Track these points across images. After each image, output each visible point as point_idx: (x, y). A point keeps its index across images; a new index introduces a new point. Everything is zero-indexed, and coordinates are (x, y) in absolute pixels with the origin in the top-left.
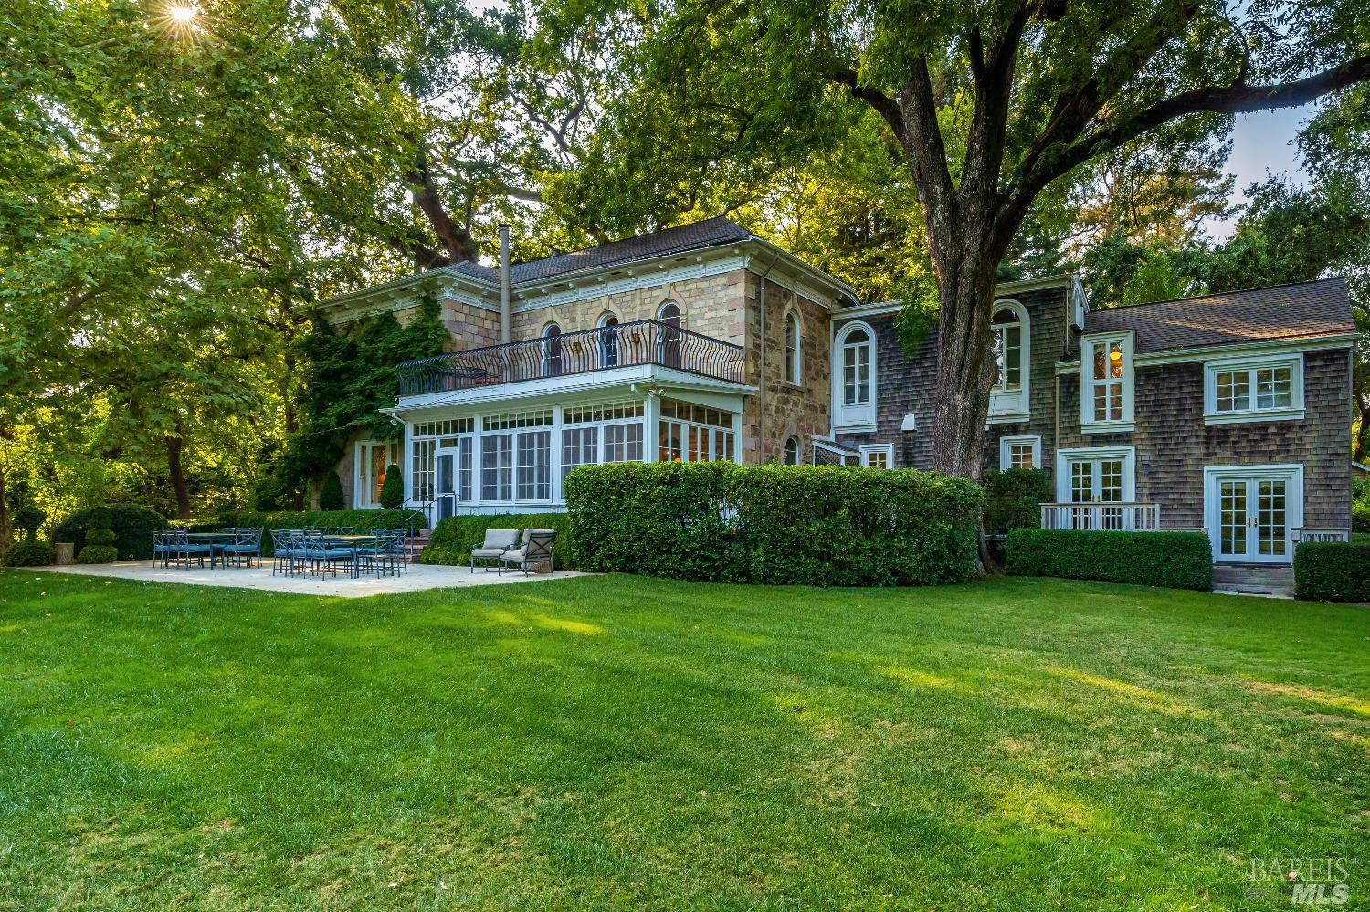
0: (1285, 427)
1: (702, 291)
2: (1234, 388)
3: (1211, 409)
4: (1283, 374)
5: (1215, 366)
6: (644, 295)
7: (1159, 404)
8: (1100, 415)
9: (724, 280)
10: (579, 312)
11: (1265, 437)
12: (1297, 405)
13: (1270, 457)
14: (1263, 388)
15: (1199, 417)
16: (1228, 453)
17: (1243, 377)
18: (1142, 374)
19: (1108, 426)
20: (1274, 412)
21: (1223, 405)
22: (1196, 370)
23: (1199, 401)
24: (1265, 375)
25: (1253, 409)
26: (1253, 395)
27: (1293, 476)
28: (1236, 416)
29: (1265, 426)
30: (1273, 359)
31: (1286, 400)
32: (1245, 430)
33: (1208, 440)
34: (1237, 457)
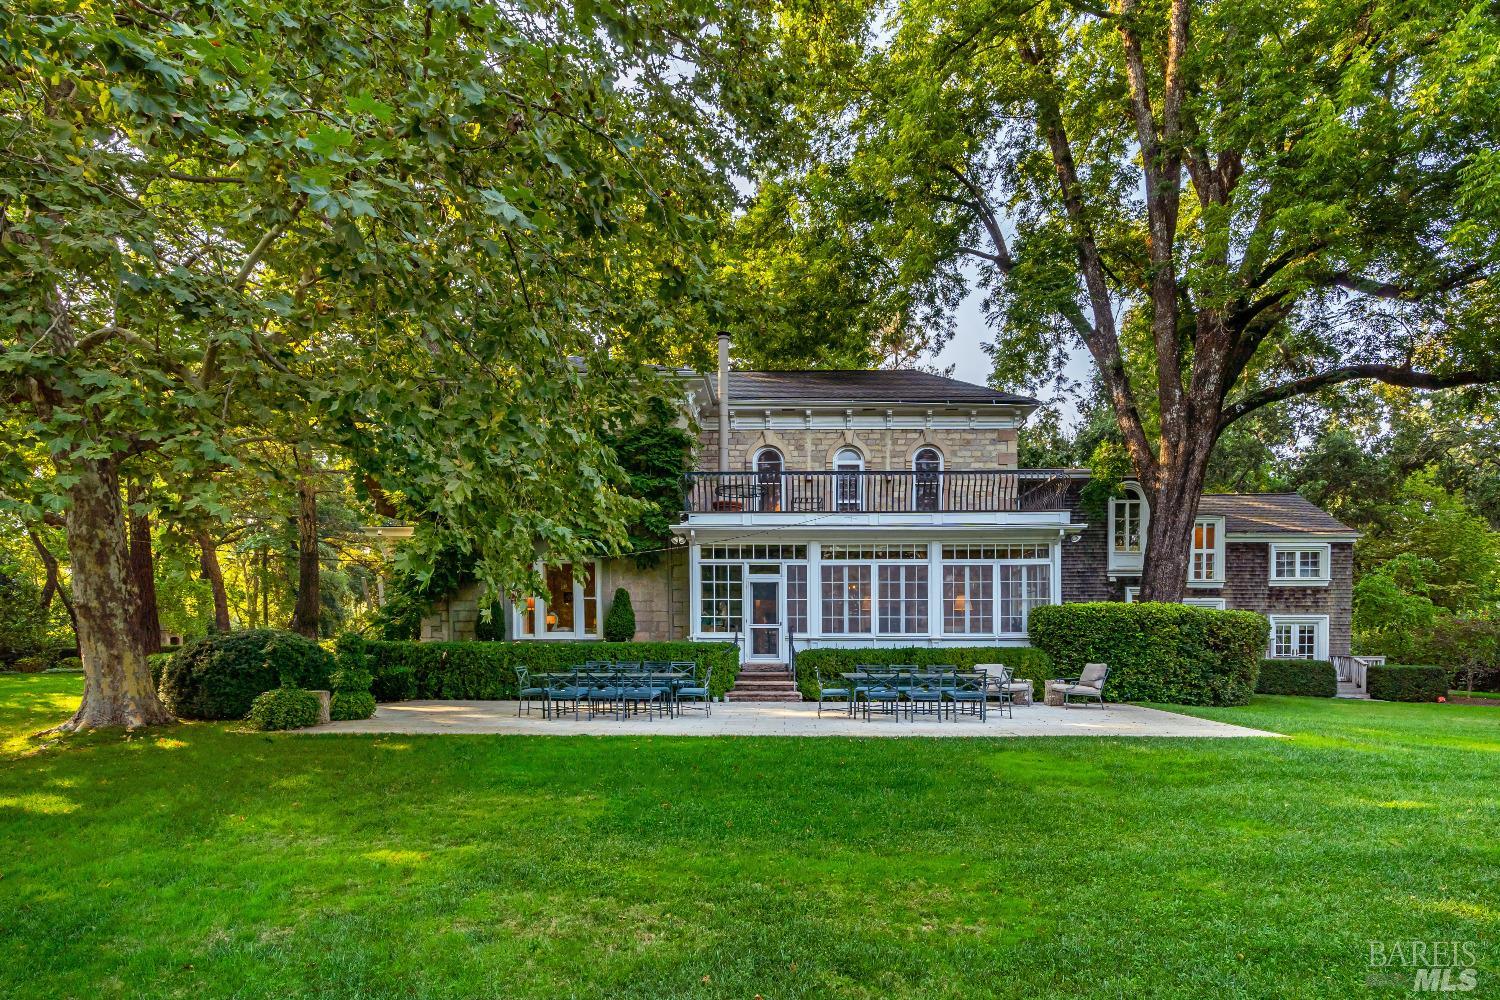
0: (1316, 590)
1: (968, 442)
2: (1286, 562)
3: (1273, 575)
4: (1315, 555)
5: (1276, 545)
6: (896, 435)
7: (1240, 569)
8: (1198, 575)
9: (995, 436)
10: (809, 441)
11: (1305, 596)
12: (1325, 574)
13: (1307, 609)
14: (1304, 564)
15: (1266, 580)
16: (1282, 606)
17: (1292, 555)
18: (1231, 548)
19: (1204, 583)
20: (1310, 581)
21: (1279, 573)
22: (1264, 549)
23: (1266, 570)
24: (1304, 555)
25: (1298, 578)
26: (1298, 567)
27: (1322, 623)
28: (1286, 582)
29: (1304, 589)
30: (1310, 545)
31: (1316, 573)
32: (1293, 591)
33: (1270, 596)
34: (1287, 609)
